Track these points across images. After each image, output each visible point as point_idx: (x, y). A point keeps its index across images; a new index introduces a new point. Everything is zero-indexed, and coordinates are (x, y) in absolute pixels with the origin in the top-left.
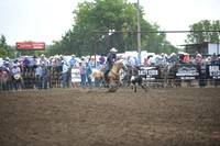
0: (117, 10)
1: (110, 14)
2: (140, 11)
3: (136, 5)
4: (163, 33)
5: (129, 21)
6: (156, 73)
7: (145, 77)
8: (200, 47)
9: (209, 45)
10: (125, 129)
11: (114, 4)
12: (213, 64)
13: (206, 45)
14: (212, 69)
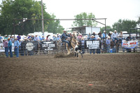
0: (29, 6)
1: (24, 8)
2: (43, 7)
3: (41, 2)
4: (58, 20)
5: (36, 13)
6: (54, 45)
7: (47, 48)
8: (81, 29)
9: (87, 28)
10: (33, 82)
11: (26, 2)
12: (89, 39)
13: (84, 28)
14: (88, 43)
